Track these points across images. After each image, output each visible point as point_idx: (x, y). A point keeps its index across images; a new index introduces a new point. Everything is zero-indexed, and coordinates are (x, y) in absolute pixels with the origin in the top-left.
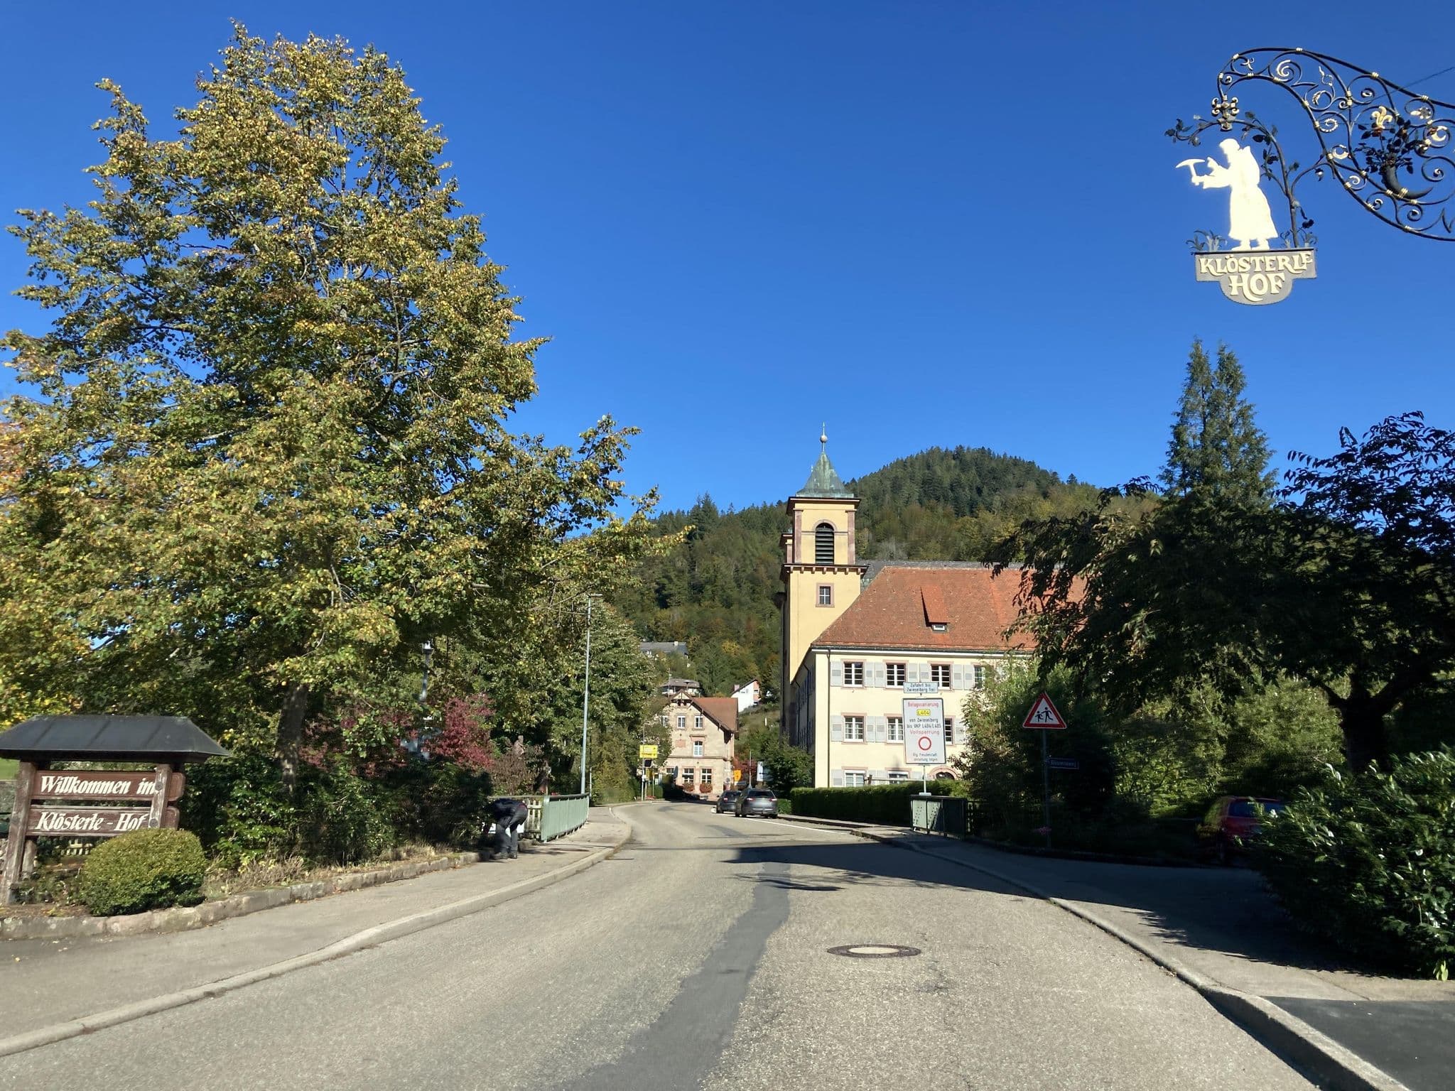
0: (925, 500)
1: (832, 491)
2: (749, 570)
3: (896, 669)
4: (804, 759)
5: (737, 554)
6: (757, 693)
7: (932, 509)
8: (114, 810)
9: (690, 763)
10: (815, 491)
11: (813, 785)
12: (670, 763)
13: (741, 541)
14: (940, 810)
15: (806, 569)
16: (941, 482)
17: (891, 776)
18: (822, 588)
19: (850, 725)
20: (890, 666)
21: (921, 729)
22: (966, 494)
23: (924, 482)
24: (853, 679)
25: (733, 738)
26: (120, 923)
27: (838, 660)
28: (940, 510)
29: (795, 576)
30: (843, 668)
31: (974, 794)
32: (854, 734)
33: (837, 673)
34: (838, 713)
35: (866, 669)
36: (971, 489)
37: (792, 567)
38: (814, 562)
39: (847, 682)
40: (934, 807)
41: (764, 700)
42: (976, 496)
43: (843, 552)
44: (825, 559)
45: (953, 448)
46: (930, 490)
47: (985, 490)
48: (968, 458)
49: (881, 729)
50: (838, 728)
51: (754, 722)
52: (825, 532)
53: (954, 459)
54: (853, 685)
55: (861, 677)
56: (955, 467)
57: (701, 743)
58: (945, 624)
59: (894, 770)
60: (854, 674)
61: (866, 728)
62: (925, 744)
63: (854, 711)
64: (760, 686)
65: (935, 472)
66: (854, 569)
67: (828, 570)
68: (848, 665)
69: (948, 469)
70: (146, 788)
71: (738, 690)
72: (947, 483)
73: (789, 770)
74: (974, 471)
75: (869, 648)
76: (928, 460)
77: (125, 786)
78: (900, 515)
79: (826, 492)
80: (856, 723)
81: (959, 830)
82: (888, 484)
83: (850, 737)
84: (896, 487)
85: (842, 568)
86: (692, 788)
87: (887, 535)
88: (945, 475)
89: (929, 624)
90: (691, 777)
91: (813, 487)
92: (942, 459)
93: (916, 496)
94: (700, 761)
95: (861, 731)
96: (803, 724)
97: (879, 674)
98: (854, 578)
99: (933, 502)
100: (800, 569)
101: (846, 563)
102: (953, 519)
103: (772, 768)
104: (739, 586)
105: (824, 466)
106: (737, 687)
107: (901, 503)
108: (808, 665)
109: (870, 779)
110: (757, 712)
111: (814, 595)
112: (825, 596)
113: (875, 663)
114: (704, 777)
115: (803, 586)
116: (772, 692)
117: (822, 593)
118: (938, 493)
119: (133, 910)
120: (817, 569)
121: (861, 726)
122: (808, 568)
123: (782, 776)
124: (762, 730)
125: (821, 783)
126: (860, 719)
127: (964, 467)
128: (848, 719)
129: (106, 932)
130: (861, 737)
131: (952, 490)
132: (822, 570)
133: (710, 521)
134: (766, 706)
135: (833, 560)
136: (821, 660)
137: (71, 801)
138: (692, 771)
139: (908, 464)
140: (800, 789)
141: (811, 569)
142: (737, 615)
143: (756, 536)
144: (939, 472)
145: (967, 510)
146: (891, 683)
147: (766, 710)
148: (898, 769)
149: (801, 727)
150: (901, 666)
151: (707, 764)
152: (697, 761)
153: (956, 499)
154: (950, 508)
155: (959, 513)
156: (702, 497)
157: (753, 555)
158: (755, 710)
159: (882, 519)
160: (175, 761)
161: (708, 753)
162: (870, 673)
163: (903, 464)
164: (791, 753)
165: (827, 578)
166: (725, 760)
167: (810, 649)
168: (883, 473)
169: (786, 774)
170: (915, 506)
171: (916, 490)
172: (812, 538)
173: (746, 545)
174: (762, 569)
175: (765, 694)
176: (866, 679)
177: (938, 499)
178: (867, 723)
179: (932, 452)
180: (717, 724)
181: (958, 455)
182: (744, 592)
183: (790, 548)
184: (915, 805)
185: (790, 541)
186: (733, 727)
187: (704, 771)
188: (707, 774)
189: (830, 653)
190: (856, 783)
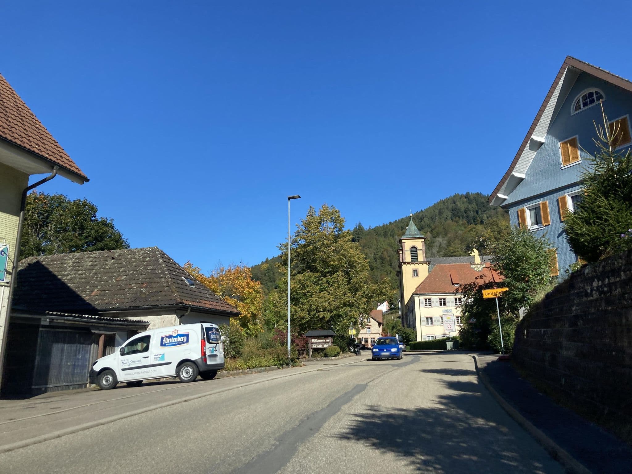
0: (454, 219)
1: (415, 235)
2: (380, 254)
3: (442, 300)
4: (413, 332)
5: (374, 247)
6: (388, 306)
7: (457, 222)
8: (323, 344)
9: (366, 336)
10: (409, 235)
11: (417, 341)
12: (360, 336)
13: (375, 242)
14: (453, 343)
15: (408, 264)
16: (460, 209)
17: (443, 336)
18: (414, 270)
19: (428, 320)
20: (440, 299)
21: (448, 322)
22: (472, 214)
23: (453, 210)
24: (428, 304)
25: (381, 326)
26: (333, 358)
27: (422, 298)
28: (461, 222)
29: (404, 267)
30: (424, 301)
31: (461, 339)
32: (429, 323)
33: (422, 303)
34: (424, 315)
35: (432, 301)
36: (473, 211)
37: (403, 263)
38: (410, 261)
39: (426, 306)
40: (452, 343)
41: (391, 309)
42: (476, 215)
43: (421, 257)
44: (414, 259)
45: (465, 194)
46: (456, 213)
47: (480, 212)
48: (472, 197)
49: (438, 321)
50: (423, 321)
51: (388, 318)
52: (414, 250)
53: (466, 198)
54: (428, 306)
55: (430, 303)
56: (466, 201)
57: (370, 328)
58: (459, 284)
59: (444, 334)
60: (428, 303)
61: (433, 321)
62: (449, 326)
63: (429, 315)
64: (389, 303)
65: (457, 205)
66: (425, 263)
67: (416, 264)
68: (426, 300)
69: (463, 203)
70: (328, 340)
71: (380, 305)
72: (463, 210)
73: (408, 336)
74: (474, 203)
75: (433, 294)
76: (454, 200)
77: (324, 340)
78: (443, 225)
79: (413, 235)
80: (430, 319)
81: (458, 348)
82: (437, 211)
83: (428, 324)
84: (440, 213)
85: (421, 263)
86: (368, 345)
87: (438, 235)
88: (462, 206)
89: (453, 284)
90: (367, 341)
91: (408, 233)
92: (460, 198)
93: (450, 216)
94: (370, 335)
95: (432, 322)
96: (411, 320)
97: (437, 302)
98: (426, 266)
99: (457, 218)
100: (405, 264)
101: (422, 261)
102: (467, 225)
103: (402, 336)
104: (376, 261)
105: (412, 225)
106: (379, 304)
107: (443, 220)
108: (412, 300)
109: (436, 338)
110: (388, 314)
111: (412, 273)
112: (416, 273)
113: (435, 299)
114: (372, 341)
115: (407, 270)
116: (393, 305)
117: (414, 272)
118: (459, 214)
119: (334, 357)
120: (412, 264)
121: (432, 320)
122: (409, 263)
123: (406, 338)
124: (391, 322)
125: (419, 339)
126: (431, 318)
127: (470, 202)
128: (427, 318)
129: (332, 359)
130: (432, 324)
131: (465, 213)
132: (414, 264)
133: (361, 234)
134: (392, 312)
135: (417, 260)
136: (416, 299)
137: (316, 343)
138: (367, 339)
139: (445, 202)
140: (413, 342)
141: (410, 264)
142: (376, 273)
143: (382, 239)
144: (459, 205)
145: (472, 221)
146: (441, 305)
147: (392, 313)
148: (445, 334)
149: (410, 321)
150: (444, 299)
151: (373, 336)
152: (368, 335)
153: (467, 217)
154: (465, 221)
155: (469, 223)
156: (358, 224)
157: (381, 247)
158: (388, 313)
159: (435, 228)
160: (332, 336)
161: (372, 332)
162: (433, 302)
163: (443, 202)
164: (408, 330)
165: (416, 267)
166: (379, 334)
167: (412, 295)
168: (434, 207)
169: (407, 337)
170: (449, 221)
171: (450, 214)
172: (409, 252)
173: (377, 243)
174: (385, 253)
175: (391, 306)
176: (432, 304)
177: (459, 217)
178: (433, 319)
179: (455, 196)
180: (375, 320)
181: (467, 196)
182: (378, 263)
183: (401, 255)
184: (447, 343)
185: (401, 252)
186: (381, 321)
187: (372, 339)
188: (373, 340)
189: (419, 296)
190: (431, 339)
